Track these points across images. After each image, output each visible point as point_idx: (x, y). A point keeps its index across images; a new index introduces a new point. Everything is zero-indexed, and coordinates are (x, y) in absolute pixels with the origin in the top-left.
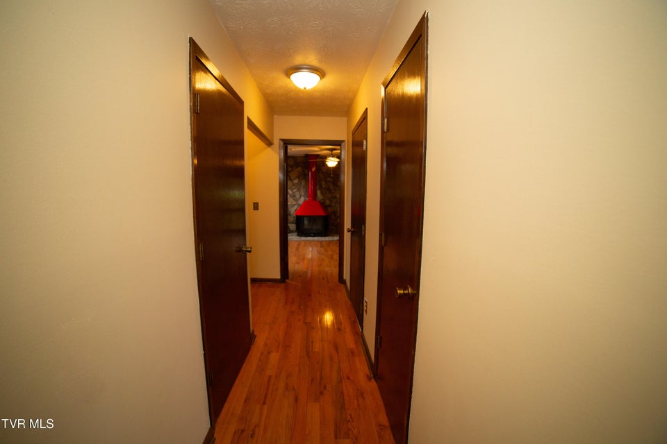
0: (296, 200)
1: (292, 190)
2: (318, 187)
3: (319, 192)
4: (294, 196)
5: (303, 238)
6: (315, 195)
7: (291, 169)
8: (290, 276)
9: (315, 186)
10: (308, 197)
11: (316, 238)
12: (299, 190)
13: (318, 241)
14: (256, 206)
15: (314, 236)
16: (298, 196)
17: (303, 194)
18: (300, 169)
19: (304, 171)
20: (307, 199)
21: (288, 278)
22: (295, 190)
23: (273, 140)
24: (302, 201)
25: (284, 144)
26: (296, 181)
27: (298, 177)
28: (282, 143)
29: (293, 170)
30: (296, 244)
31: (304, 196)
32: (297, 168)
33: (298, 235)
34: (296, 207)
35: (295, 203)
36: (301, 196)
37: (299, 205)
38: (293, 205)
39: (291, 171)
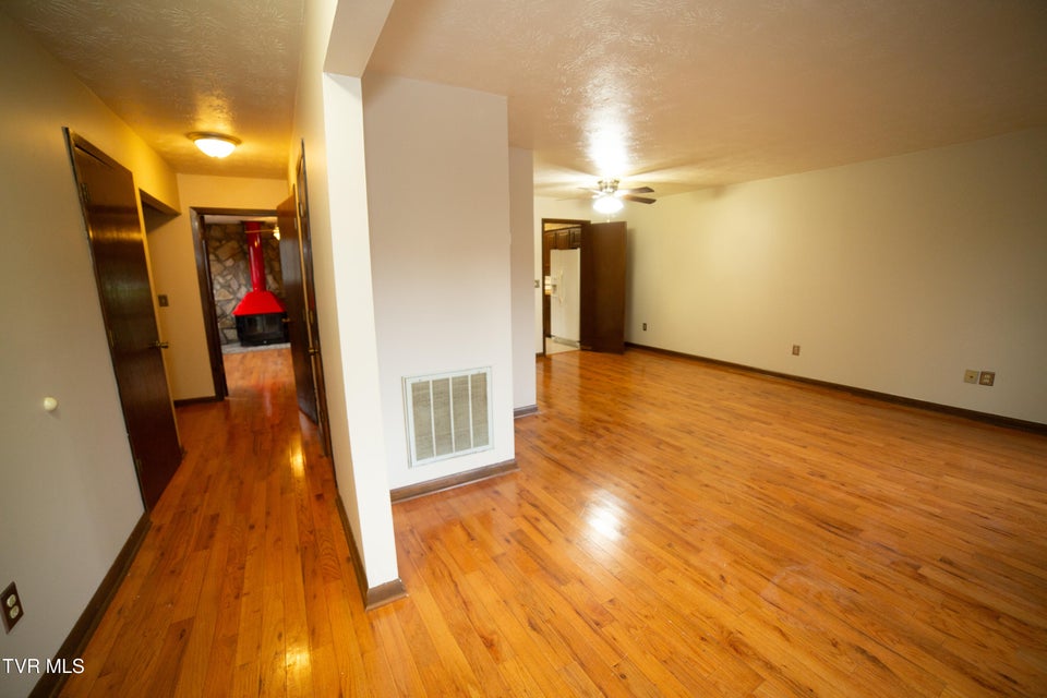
0: (234, 293)
1: (224, 277)
2: (267, 271)
3: (270, 279)
4: (229, 286)
5: (251, 349)
6: (262, 282)
7: (218, 244)
8: (230, 392)
9: (261, 269)
10: (254, 286)
11: (272, 347)
12: (236, 276)
13: (274, 350)
14: (163, 301)
15: (268, 344)
16: (235, 286)
17: (243, 281)
18: (234, 244)
19: (241, 247)
20: (252, 290)
21: (227, 395)
22: (229, 277)
23: (179, 207)
24: (243, 293)
25: (198, 213)
26: (230, 263)
27: (233, 256)
28: (195, 213)
29: (222, 246)
30: (239, 357)
31: (246, 286)
32: (228, 241)
33: (243, 345)
34: (234, 303)
35: (231, 297)
36: (240, 286)
37: (238, 299)
38: (229, 301)
39: (218, 248)
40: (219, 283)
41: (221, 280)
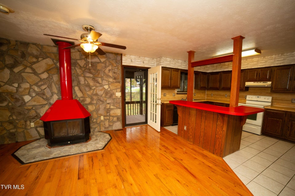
0: (47, 99)
1: (39, 87)
3: (76, 89)
4: (44, 94)
7: (35, 60)
9: (70, 82)
12: (50, 87)
16: (48, 94)
17: (55, 91)
22: (43, 87)
24: (54, 99)
26: (45, 76)
29: (38, 62)
31: (57, 94)
35: (46, 102)
36: (53, 94)
37: (50, 103)
38: (43, 106)
39: (34, 63)
40: (34, 91)
41: (36, 89)
